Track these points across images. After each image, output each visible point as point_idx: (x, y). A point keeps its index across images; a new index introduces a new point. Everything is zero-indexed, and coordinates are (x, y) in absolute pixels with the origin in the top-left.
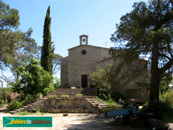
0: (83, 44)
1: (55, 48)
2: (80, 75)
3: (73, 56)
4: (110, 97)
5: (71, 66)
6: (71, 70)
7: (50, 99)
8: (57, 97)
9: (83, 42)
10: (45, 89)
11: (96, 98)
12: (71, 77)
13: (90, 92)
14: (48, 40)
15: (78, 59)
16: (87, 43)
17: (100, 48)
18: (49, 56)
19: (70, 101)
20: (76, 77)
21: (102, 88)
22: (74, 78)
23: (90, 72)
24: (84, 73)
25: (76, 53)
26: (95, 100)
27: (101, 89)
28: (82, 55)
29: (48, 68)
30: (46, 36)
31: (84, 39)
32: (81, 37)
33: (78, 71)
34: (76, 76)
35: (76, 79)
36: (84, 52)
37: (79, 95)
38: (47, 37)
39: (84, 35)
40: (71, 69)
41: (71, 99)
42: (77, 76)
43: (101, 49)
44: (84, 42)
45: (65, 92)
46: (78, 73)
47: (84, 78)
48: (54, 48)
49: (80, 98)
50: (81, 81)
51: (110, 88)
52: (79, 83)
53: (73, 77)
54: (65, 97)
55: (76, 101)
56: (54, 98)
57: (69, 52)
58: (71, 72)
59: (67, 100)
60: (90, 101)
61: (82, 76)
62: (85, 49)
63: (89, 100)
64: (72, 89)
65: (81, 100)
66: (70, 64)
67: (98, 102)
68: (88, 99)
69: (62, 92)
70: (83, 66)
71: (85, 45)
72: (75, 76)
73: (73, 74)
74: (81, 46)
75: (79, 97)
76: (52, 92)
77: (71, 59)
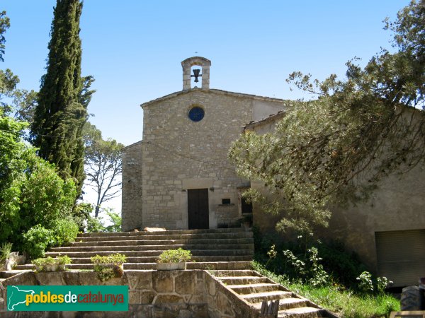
0: (192, 87)
1: (94, 91)
2: (184, 191)
3: (161, 127)
4: (319, 263)
5: (150, 160)
6: (151, 173)
7: (38, 275)
8: (70, 267)
9: (194, 78)
10: (32, 230)
11: (252, 269)
12: (150, 198)
13: (221, 243)
14: (66, 53)
15: (176, 134)
16: (206, 82)
17: (251, 98)
18: (65, 111)
19: (132, 285)
20: (169, 198)
21: (289, 219)
22: (162, 201)
23: (216, 179)
24: (197, 183)
25: (169, 116)
26: (251, 280)
27: (285, 221)
28: (191, 123)
29: (59, 155)
30: (59, 41)
31: (196, 72)
32: (186, 63)
33: (175, 177)
34: (167, 194)
35: (170, 204)
36: (196, 114)
37: (177, 256)
38: (61, 46)
39: (196, 58)
40: (152, 168)
41: (134, 274)
42: (171, 192)
43: (254, 102)
44: (196, 81)
45: (118, 244)
46: (177, 182)
47: (198, 200)
48: (90, 89)
49: (179, 269)
50: (185, 212)
51: (327, 219)
52: (181, 219)
53: (157, 195)
54: (109, 267)
55: (159, 286)
56: (59, 269)
57: (145, 114)
58: (154, 178)
59: (119, 280)
60: (228, 282)
61: (190, 192)
62: (201, 104)
63: (225, 281)
64: (149, 233)
65: (185, 278)
66: (148, 153)
67: (268, 289)
68: (217, 274)
69: (108, 244)
70: (193, 158)
71: (199, 89)
72: (164, 193)
73: (159, 185)
74: (187, 92)
75: (173, 266)
76: (66, 244)
77: (153, 137)
